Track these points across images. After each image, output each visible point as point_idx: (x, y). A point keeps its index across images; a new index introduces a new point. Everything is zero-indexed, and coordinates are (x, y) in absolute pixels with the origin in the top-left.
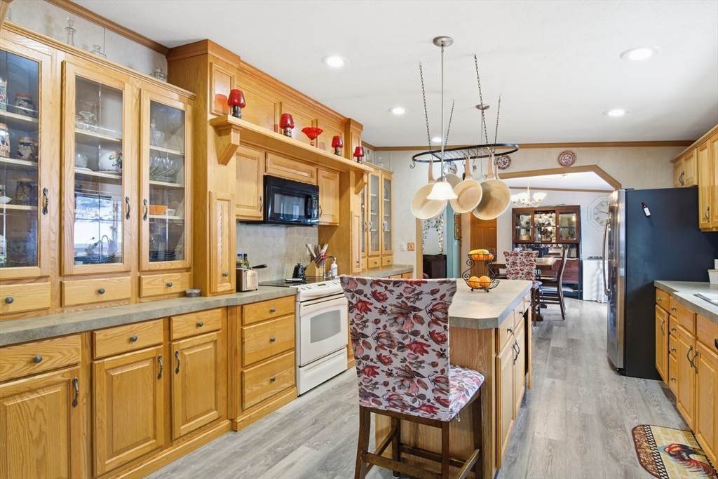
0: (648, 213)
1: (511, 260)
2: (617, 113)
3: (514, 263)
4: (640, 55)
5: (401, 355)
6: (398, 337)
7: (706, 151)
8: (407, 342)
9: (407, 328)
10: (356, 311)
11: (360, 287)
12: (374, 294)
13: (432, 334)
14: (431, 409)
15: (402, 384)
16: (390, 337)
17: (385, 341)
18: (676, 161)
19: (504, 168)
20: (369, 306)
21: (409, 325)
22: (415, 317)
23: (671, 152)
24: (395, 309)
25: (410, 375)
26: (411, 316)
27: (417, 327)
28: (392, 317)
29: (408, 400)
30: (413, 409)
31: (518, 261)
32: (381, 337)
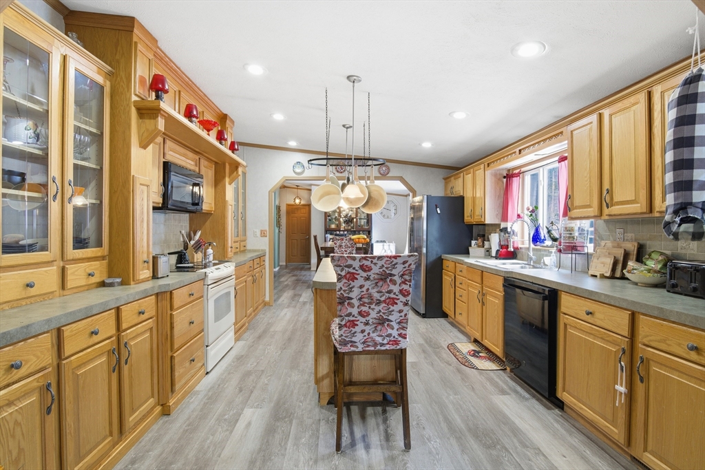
0: (439, 212)
1: (338, 244)
2: (427, 145)
3: (340, 246)
4: (460, 115)
5: (377, 308)
6: (376, 296)
7: (470, 175)
8: (383, 299)
9: (384, 289)
10: (345, 281)
11: (350, 262)
12: (362, 267)
13: (401, 291)
14: (396, 342)
15: (376, 329)
16: (370, 297)
17: (366, 300)
18: (446, 179)
19: (341, 172)
20: (356, 276)
21: (386, 286)
22: (391, 280)
23: (443, 173)
24: (376, 277)
25: (382, 322)
26: (388, 280)
27: (392, 287)
28: (374, 282)
29: (379, 340)
30: (382, 345)
31: (343, 244)
32: (364, 298)
